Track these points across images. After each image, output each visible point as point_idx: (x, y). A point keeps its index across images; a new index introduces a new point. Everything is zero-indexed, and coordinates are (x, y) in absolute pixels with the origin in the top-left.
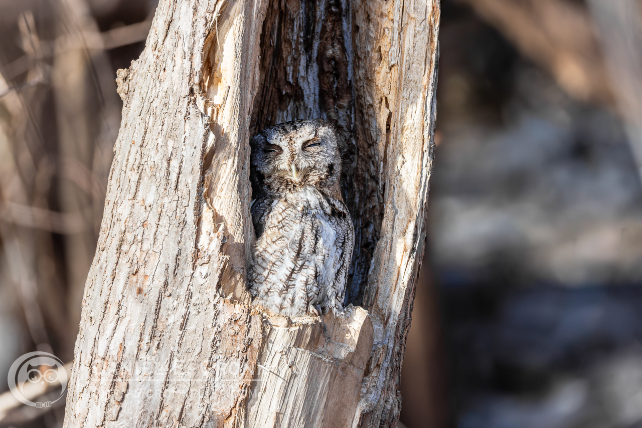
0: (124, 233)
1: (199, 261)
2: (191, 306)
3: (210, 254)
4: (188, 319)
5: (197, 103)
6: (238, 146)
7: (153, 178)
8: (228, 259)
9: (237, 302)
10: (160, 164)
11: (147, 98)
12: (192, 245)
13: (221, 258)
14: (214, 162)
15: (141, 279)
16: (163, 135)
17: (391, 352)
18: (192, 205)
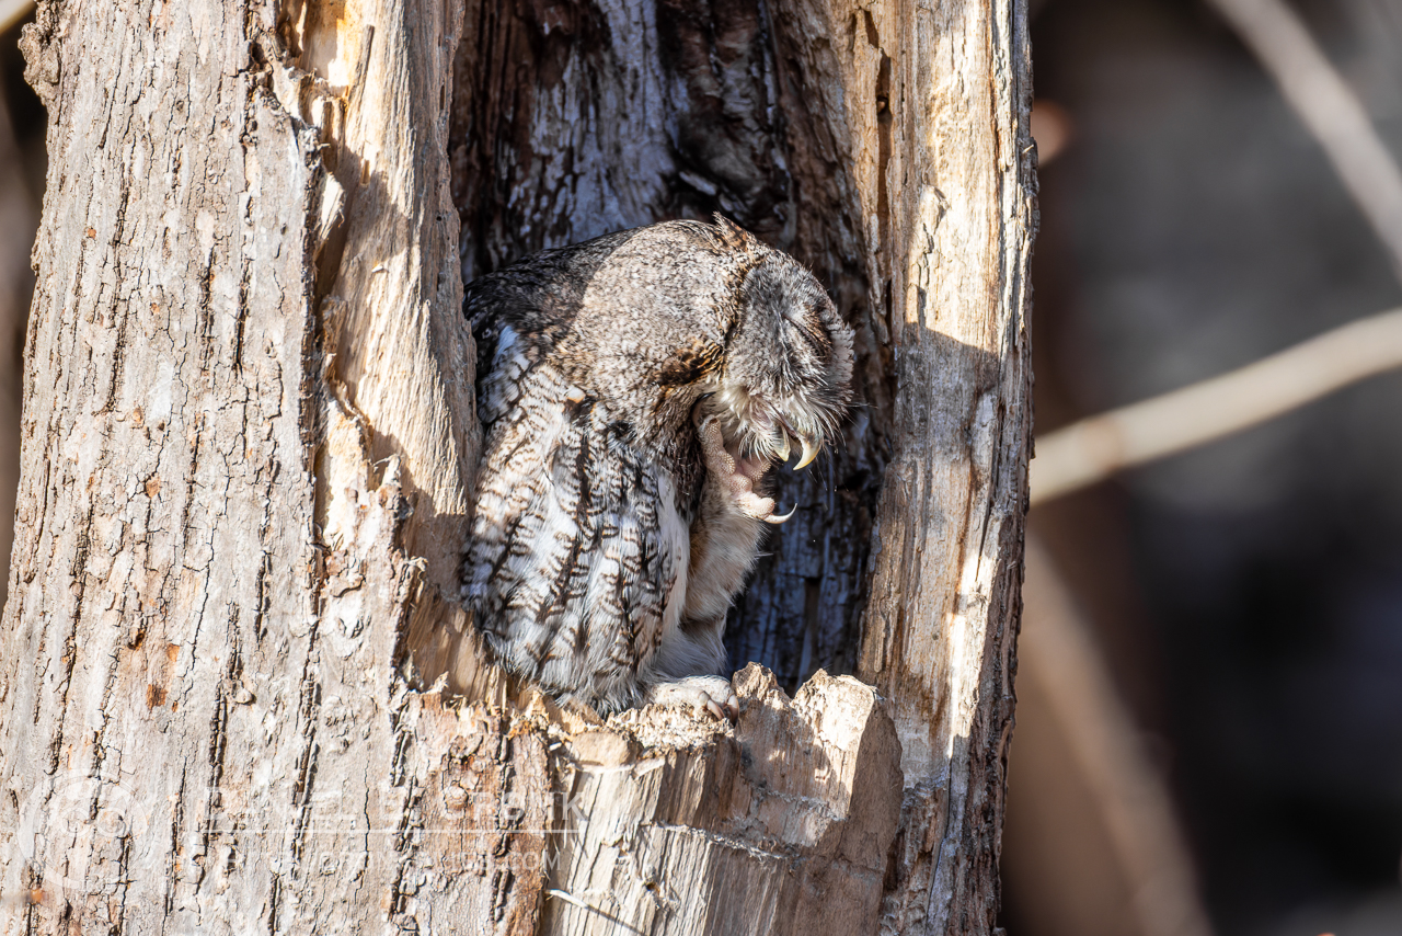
0: (89, 518)
1: (333, 585)
2: (322, 726)
3: (363, 557)
4: (314, 769)
5: (275, 90)
6: (416, 210)
7: (162, 337)
8: (423, 568)
9: (465, 700)
10: (179, 292)
11: (120, 90)
12: (305, 534)
13: (398, 569)
14: (348, 271)
15: (155, 658)
16: (179, 200)
17: (961, 809)
18: (291, 412)
